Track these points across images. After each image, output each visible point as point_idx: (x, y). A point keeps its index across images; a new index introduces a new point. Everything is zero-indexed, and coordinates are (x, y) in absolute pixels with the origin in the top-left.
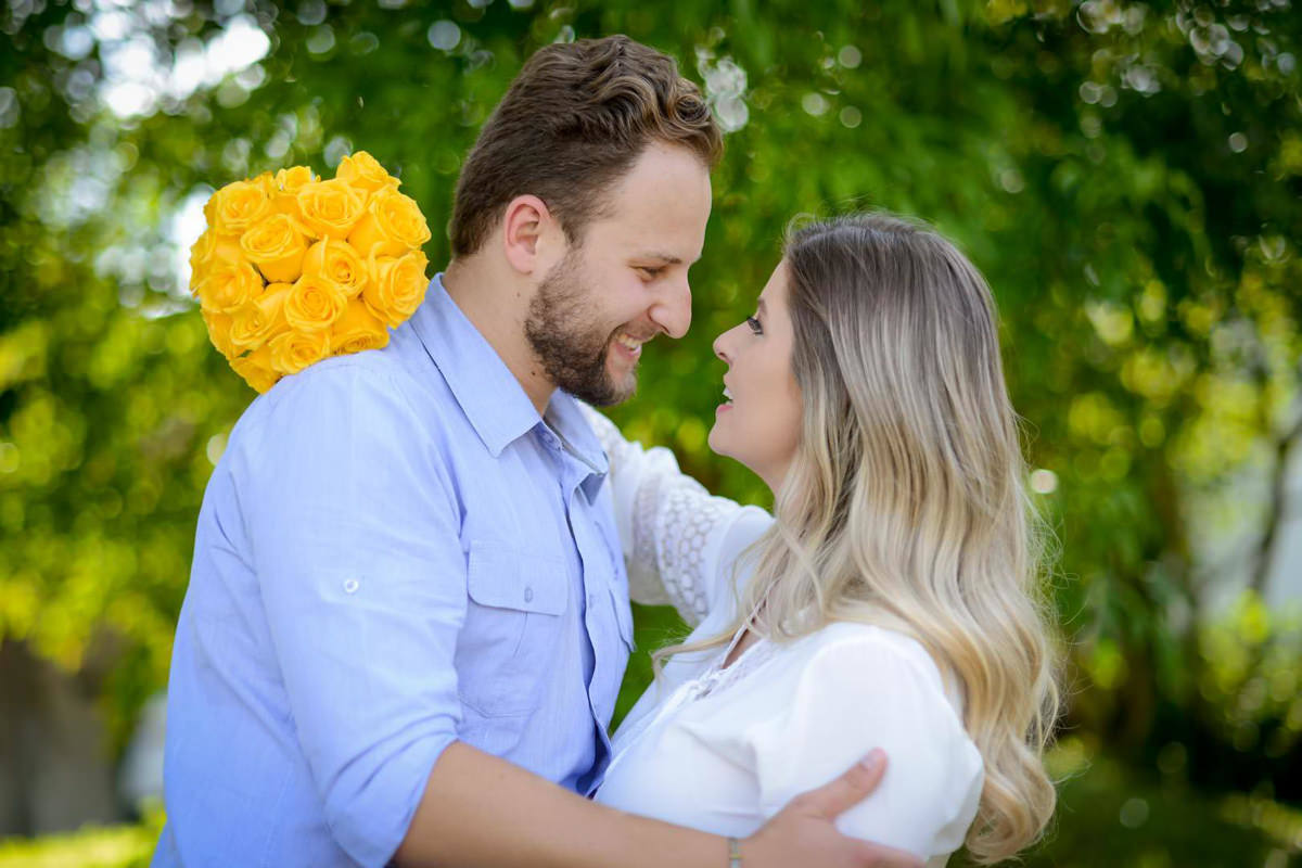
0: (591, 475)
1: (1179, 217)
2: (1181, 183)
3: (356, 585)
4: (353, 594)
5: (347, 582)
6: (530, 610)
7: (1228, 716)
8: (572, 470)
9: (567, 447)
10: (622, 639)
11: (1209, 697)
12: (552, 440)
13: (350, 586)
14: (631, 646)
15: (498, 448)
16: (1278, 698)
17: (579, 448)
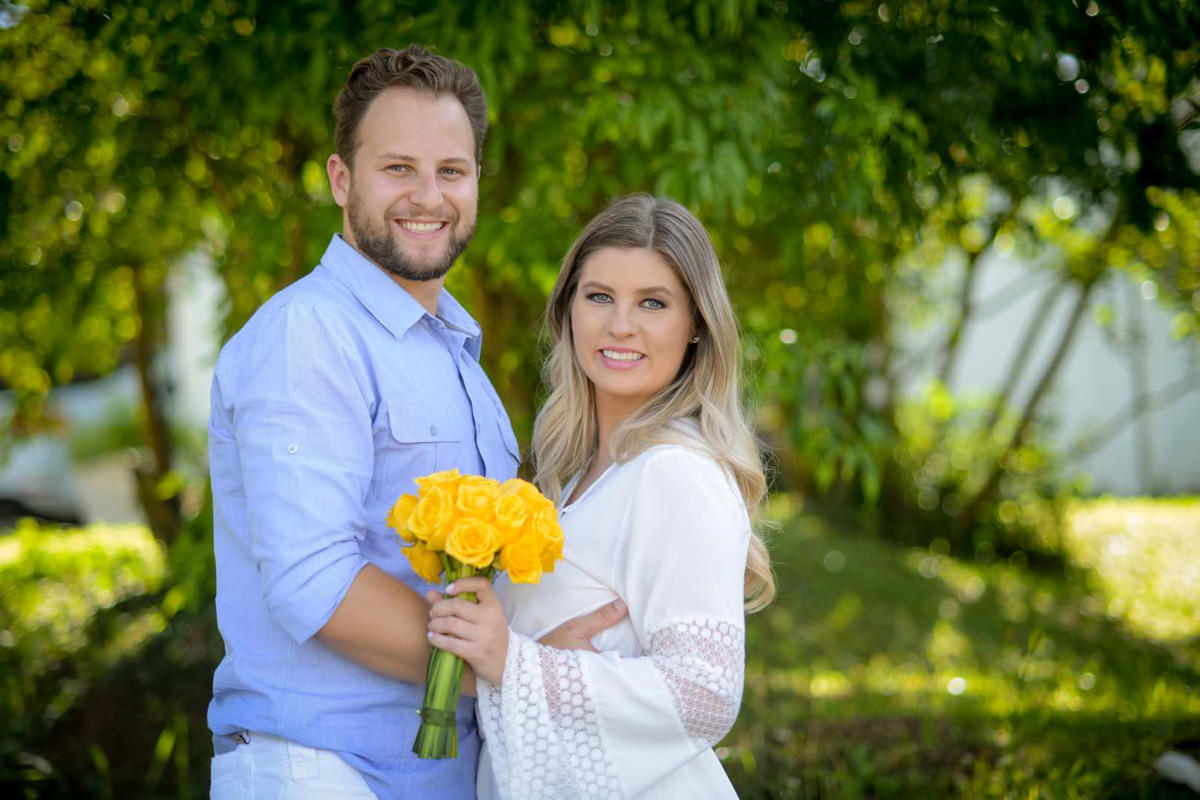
0: (468, 339)
1: (908, 145)
2: (912, 121)
3: (296, 449)
4: (294, 454)
5: (291, 446)
6: (437, 440)
7: (915, 478)
8: (454, 340)
9: (449, 326)
10: (508, 451)
11: (902, 463)
12: (437, 324)
13: (292, 449)
14: (518, 458)
15: (399, 332)
16: (957, 467)
17: (458, 325)
